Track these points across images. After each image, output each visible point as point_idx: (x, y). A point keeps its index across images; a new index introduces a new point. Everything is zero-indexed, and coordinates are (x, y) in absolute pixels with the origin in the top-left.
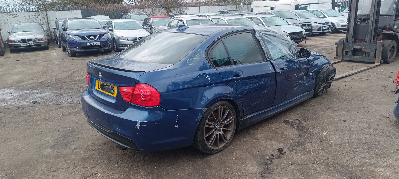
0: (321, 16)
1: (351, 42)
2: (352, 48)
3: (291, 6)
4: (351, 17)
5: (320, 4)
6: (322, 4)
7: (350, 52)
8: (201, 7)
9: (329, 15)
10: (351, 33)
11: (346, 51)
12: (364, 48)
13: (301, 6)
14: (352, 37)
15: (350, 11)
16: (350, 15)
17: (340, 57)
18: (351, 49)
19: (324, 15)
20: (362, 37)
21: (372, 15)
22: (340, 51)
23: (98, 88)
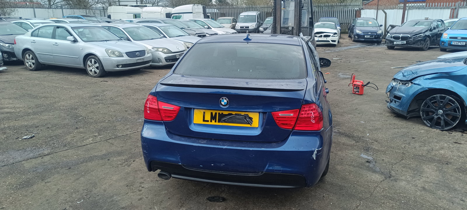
0: (205, 27)
3: (161, 14)
5: (194, 13)
6: (196, 14)
8: (35, 9)
9: (213, 26)
13: (173, 15)
16: (275, 26)
19: (208, 26)
21: (295, 27)
23: (204, 120)
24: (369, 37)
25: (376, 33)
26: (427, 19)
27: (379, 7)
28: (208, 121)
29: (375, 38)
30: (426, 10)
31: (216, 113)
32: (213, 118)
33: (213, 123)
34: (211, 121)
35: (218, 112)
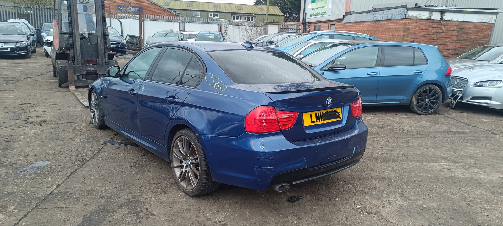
1: (80, 65)
2: (84, 71)
4: (74, 35)
7: (82, 76)
10: (79, 53)
11: (77, 76)
12: (98, 70)
14: (81, 59)
15: (72, 28)
17: (71, 83)
18: (83, 73)
20: (88, 58)
21: (99, 35)
22: (70, 76)
23: (312, 122)
24: (114, 46)
25: (121, 42)
26: (173, 31)
27: (112, 16)
28: (314, 122)
29: (121, 48)
30: (160, 22)
31: (318, 113)
32: (317, 118)
33: (318, 123)
34: (317, 122)
35: (319, 112)
